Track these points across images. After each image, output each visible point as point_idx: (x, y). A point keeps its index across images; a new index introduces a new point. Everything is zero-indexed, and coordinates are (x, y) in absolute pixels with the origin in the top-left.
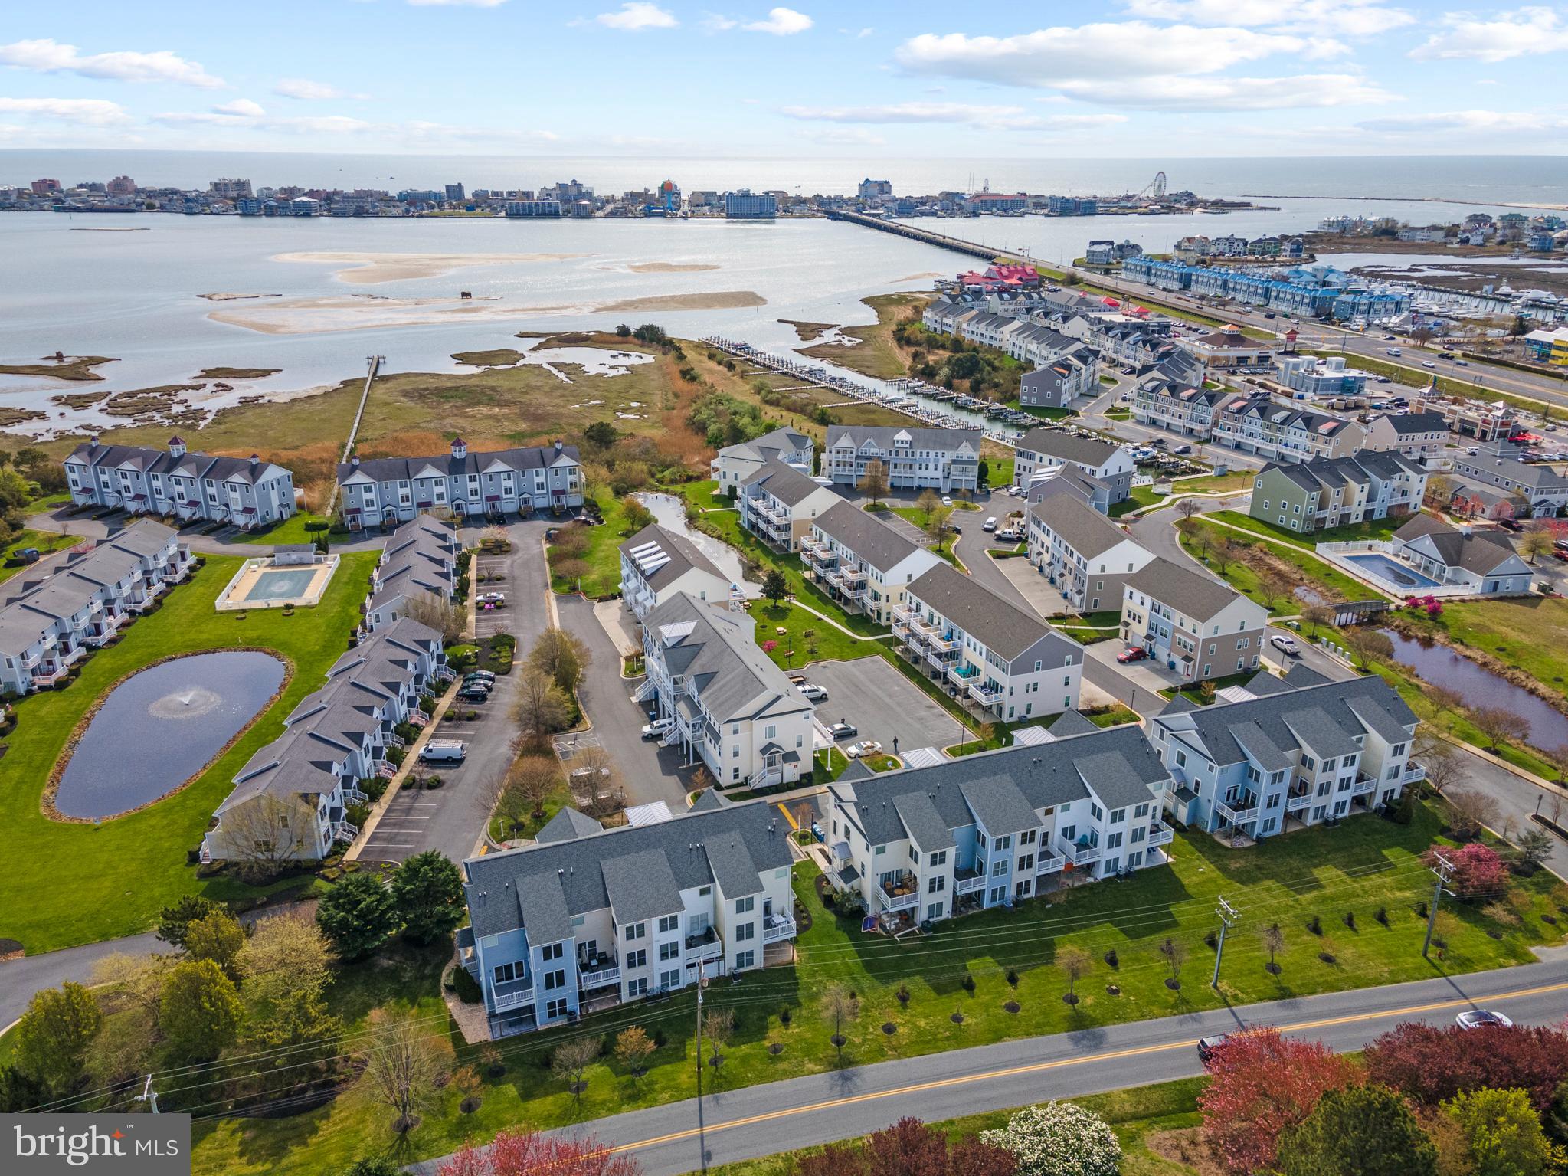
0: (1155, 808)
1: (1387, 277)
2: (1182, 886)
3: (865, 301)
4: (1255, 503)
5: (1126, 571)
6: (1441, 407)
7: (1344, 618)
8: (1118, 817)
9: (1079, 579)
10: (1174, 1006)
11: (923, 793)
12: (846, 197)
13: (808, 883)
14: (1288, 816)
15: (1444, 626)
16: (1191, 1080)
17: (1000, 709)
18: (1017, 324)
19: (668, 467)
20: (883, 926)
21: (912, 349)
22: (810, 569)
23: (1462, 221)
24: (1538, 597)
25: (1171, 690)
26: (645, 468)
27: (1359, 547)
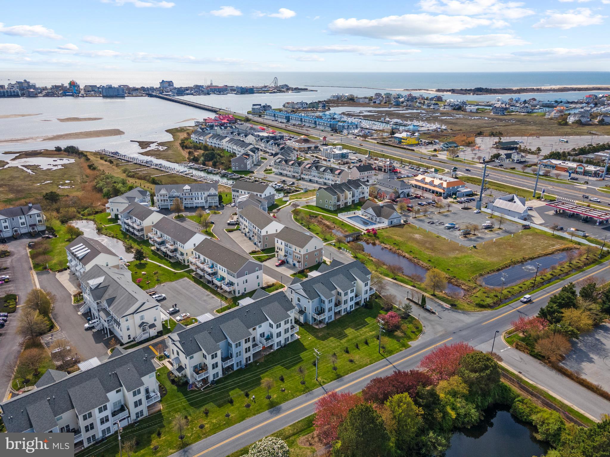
0: (291, 320)
1: (353, 116)
2: (303, 346)
3: (167, 131)
4: (317, 201)
5: (275, 232)
6: (372, 162)
7: (349, 239)
8: (279, 326)
9: (259, 237)
10: (304, 391)
11: (206, 331)
12: (155, 87)
13: (165, 376)
14: (336, 314)
15: (378, 238)
16: (311, 416)
17: (234, 291)
18: (228, 139)
19: (86, 208)
20: (196, 386)
21: (188, 150)
22: (154, 245)
23: (373, 95)
24: (404, 224)
25: (295, 274)
26: (75, 210)
27: (351, 214)
